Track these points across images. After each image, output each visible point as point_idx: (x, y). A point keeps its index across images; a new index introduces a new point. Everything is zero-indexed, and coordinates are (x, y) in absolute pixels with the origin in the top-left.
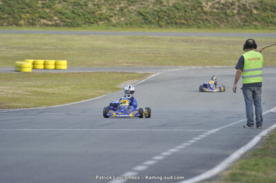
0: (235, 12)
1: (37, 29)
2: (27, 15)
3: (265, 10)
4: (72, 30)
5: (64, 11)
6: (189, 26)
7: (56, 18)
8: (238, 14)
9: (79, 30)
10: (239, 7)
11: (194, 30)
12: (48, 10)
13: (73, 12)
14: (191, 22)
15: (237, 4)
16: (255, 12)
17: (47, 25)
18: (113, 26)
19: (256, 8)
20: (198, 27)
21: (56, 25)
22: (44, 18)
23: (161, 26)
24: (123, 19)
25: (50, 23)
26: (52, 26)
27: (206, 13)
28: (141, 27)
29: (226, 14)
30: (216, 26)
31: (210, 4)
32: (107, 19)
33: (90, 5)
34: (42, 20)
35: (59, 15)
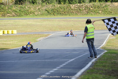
0: (84, 9)
1: (6, 18)
2: (2, 12)
3: (95, 8)
4: (20, 18)
5: (16, 10)
6: (66, 15)
7: (13, 13)
8: (85, 9)
9: (22, 18)
10: (85, 7)
11: (68, 16)
12: (10, 10)
13: (20, 11)
14: (66, 13)
15: (84, 6)
16: (91, 8)
17: (10, 16)
18: (36, 15)
19: (91, 7)
20: (69, 15)
21: (14, 16)
22: (9, 13)
23: (55, 15)
24: (39, 13)
25: (11, 15)
26: (12, 16)
27: (72, 9)
28: (47, 16)
29: (80, 10)
30: (76, 14)
31: (74, 6)
32: (33, 13)
33: (26, 8)
34: (8, 14)
35: (14, 12)
